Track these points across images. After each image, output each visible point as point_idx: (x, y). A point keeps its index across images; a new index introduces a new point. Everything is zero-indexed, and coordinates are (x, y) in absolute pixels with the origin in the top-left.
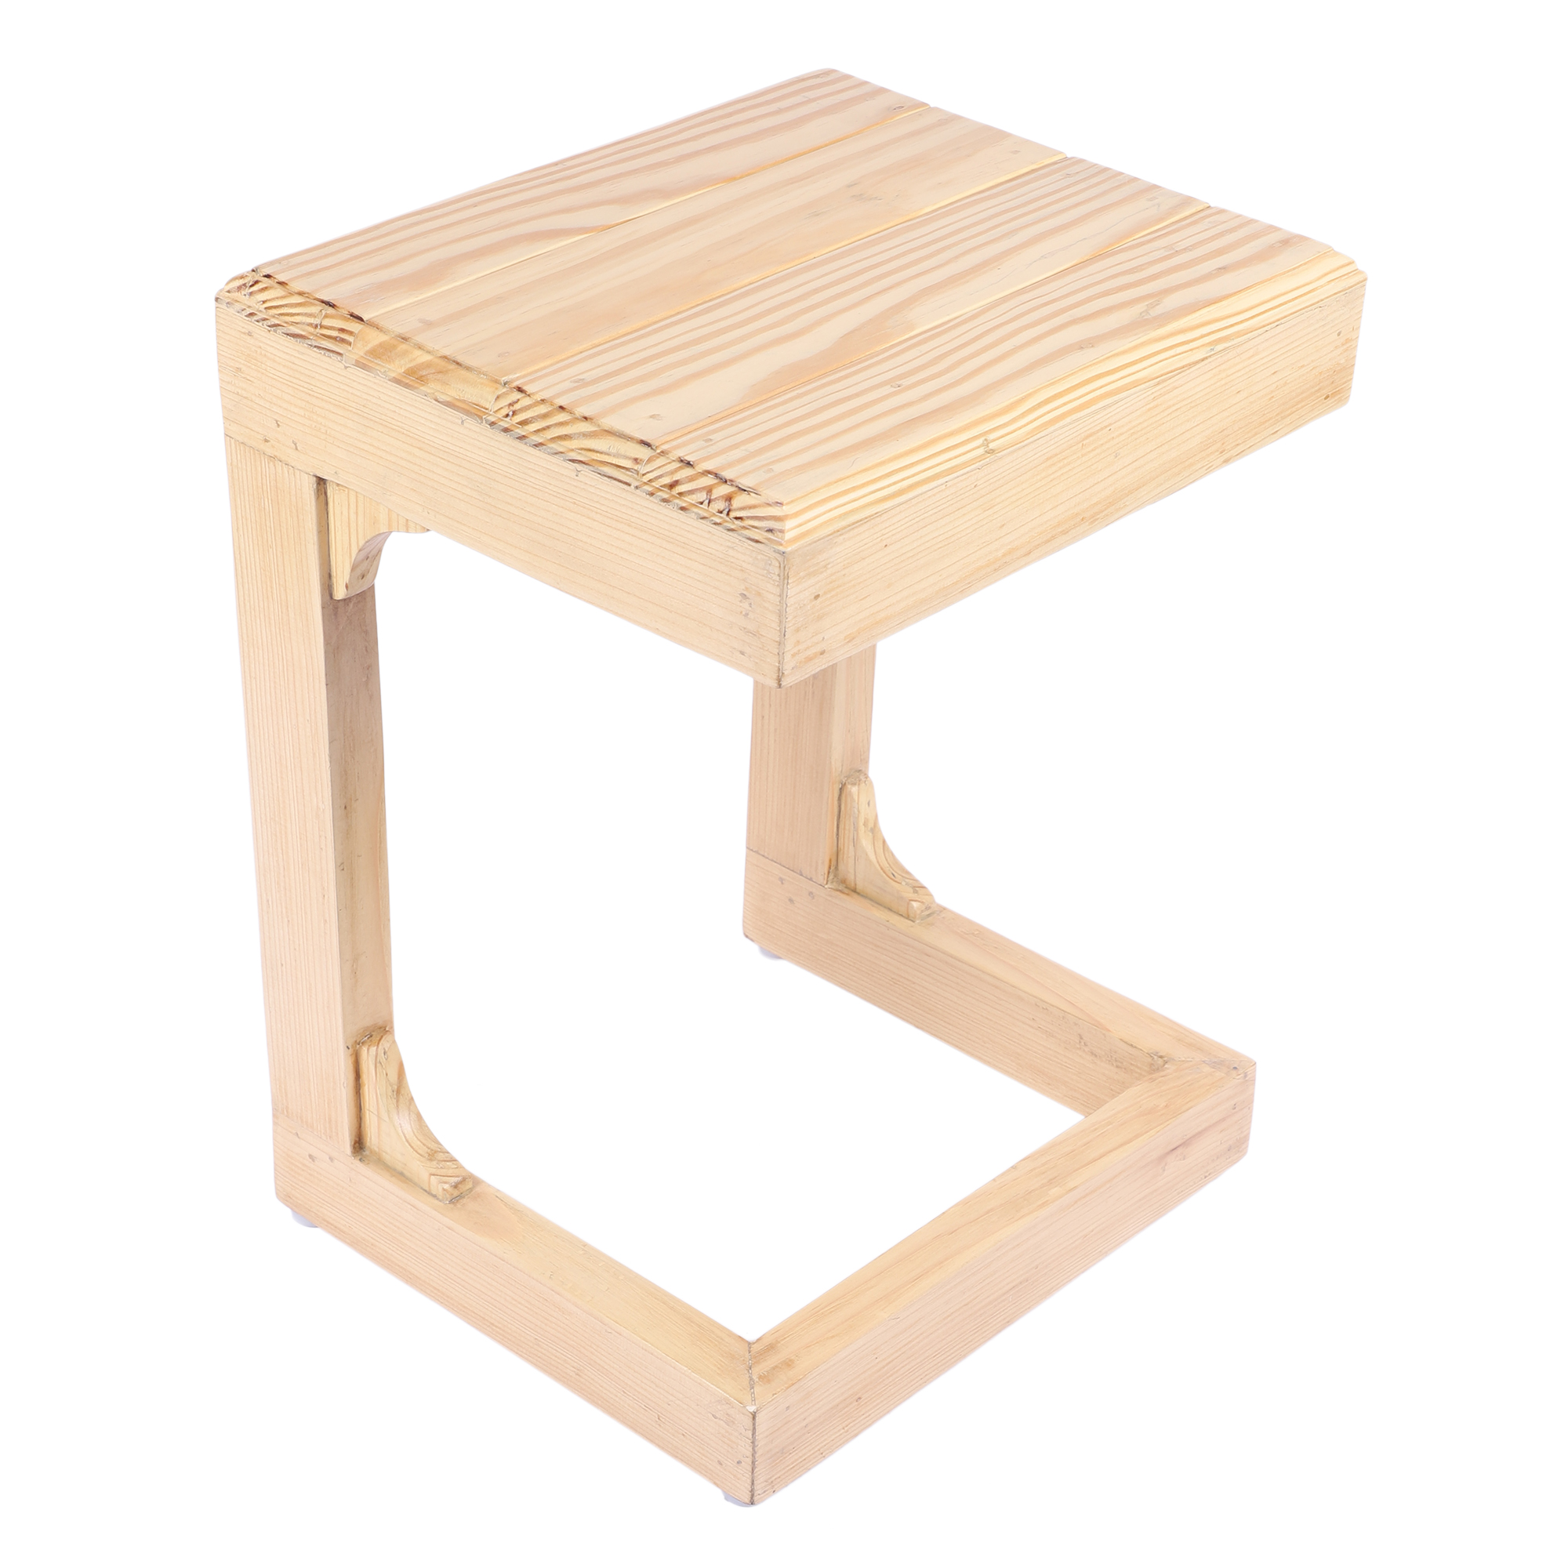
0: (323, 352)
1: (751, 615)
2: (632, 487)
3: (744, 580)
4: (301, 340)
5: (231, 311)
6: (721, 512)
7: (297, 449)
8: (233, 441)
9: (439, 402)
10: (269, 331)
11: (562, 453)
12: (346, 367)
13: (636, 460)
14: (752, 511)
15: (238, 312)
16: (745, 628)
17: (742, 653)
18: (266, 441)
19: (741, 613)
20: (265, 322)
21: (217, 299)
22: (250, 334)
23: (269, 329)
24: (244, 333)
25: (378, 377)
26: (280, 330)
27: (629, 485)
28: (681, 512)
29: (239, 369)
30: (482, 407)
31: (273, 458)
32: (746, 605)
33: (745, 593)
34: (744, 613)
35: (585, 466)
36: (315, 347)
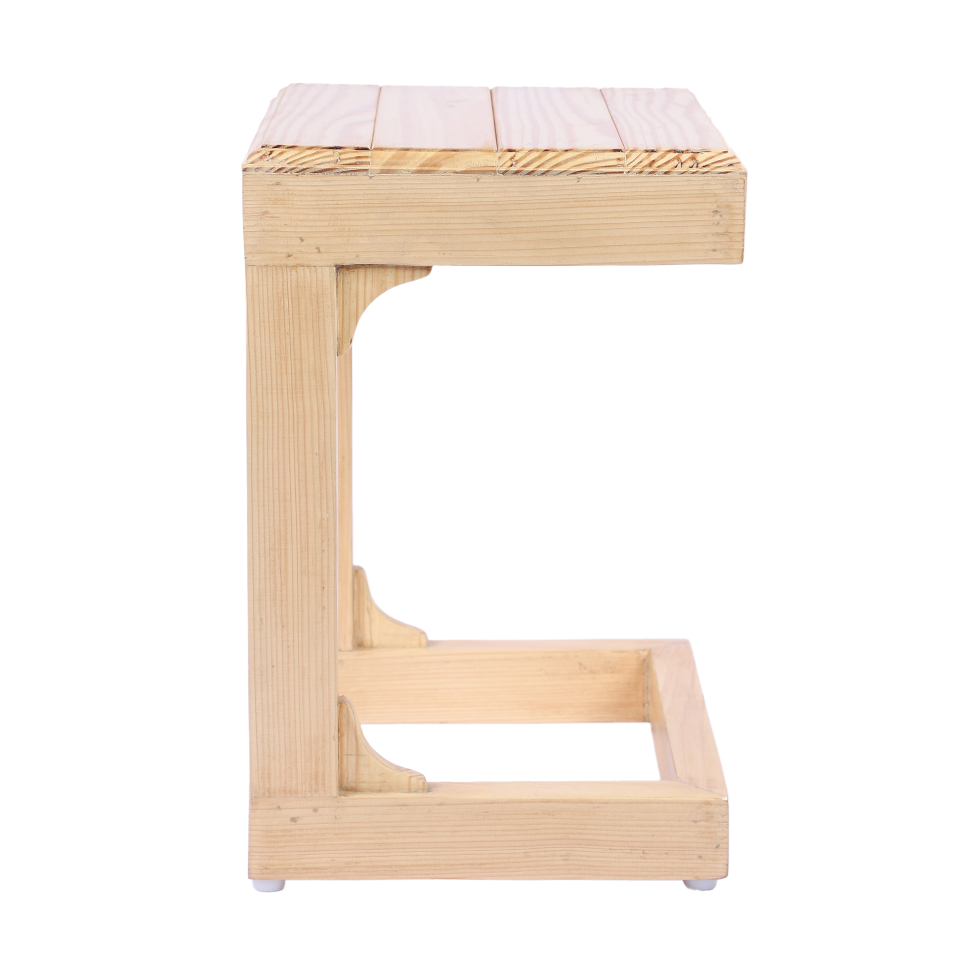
0: (349, 174)
1: (722, 223)
2: (624, 173)
3: (716, 202)
4: (328, 172)
5: (260, 172)
6: (692, 167)
7: (319, 252)
8: (255, 268)
9: (457, 173)
10: (297, 175)
11: (565, 171)
12: (371, 177)
13: (619, 159)
14: (713, 159)
15: (267, 172)
16: (716, 233)
17: (714, 250)
18: (289, 256)
19: (714, 224)
20: (294, 171)
21: (245, 170)
22: (278, 184)
23: (297, 174)
24: (272, 185)
25: (401, 175)
26: (307, 172)
27: (623, 172)
28: (665, 175)
29: (266, 213)
30: (490, 167)
31: (295, 267)
32: (717, 217)
33: (717, 209)
34: (716, 223)
35: (585, 173)
36: (342, 172)
